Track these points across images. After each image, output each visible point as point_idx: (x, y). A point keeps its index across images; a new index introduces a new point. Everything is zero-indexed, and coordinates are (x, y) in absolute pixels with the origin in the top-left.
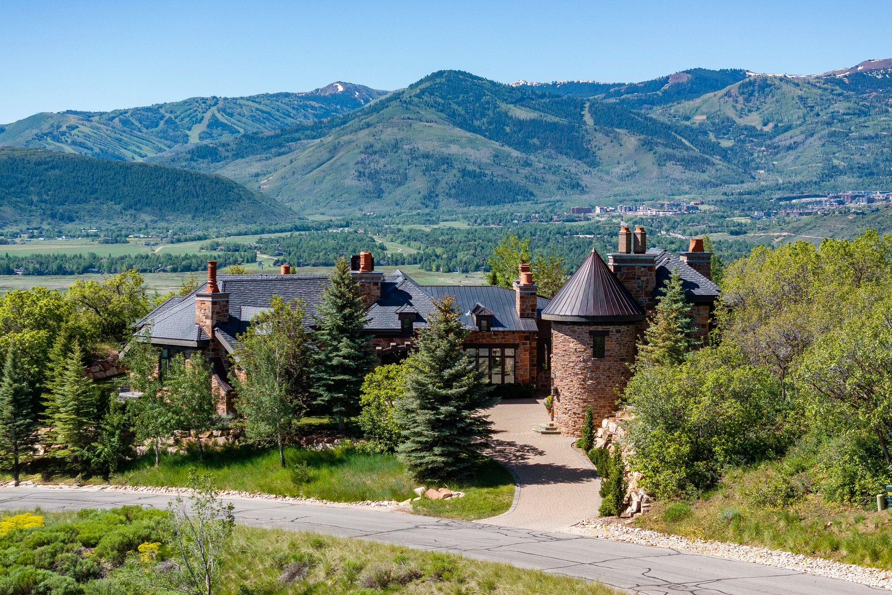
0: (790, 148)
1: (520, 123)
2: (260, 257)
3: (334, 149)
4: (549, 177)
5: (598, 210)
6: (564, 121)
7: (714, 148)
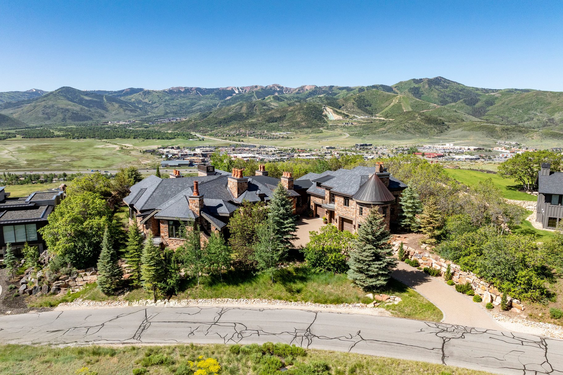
0: (156, 107)
1: (87, 100)
2: (17, 136)
3: (35, 107)
4: (96, 114)
5: (110, 122)
6: (99, 100)
7: (138, 107)
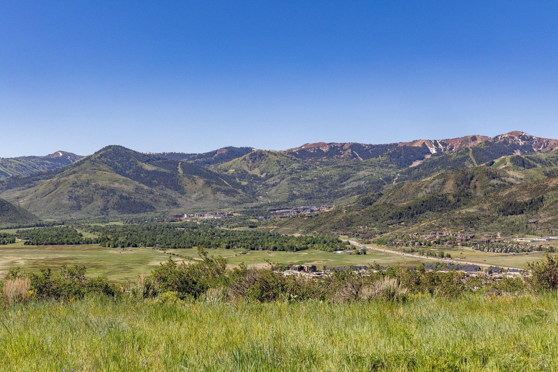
0: (273, 185)
1: (148, 172)
2: (17, 240)
3: (57, 185)
4: (162, 199)
5: (186, 216)
6: (169, 171)
7: (239, 186)
